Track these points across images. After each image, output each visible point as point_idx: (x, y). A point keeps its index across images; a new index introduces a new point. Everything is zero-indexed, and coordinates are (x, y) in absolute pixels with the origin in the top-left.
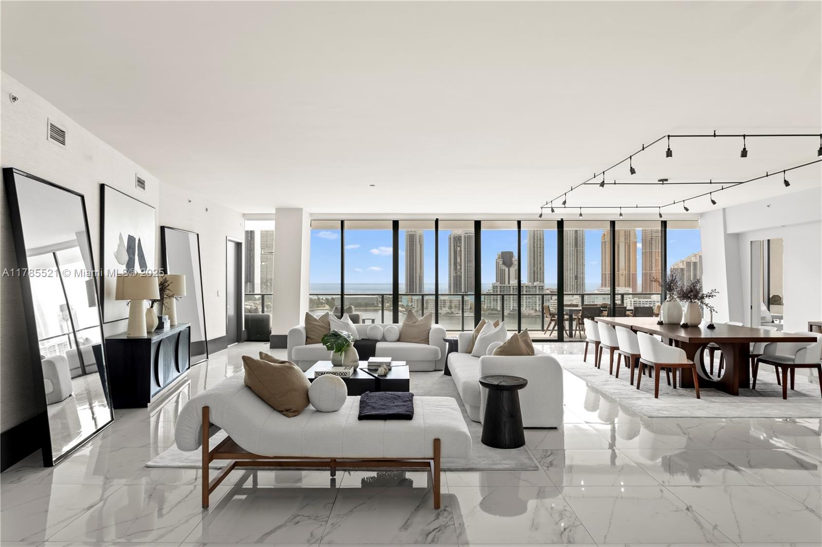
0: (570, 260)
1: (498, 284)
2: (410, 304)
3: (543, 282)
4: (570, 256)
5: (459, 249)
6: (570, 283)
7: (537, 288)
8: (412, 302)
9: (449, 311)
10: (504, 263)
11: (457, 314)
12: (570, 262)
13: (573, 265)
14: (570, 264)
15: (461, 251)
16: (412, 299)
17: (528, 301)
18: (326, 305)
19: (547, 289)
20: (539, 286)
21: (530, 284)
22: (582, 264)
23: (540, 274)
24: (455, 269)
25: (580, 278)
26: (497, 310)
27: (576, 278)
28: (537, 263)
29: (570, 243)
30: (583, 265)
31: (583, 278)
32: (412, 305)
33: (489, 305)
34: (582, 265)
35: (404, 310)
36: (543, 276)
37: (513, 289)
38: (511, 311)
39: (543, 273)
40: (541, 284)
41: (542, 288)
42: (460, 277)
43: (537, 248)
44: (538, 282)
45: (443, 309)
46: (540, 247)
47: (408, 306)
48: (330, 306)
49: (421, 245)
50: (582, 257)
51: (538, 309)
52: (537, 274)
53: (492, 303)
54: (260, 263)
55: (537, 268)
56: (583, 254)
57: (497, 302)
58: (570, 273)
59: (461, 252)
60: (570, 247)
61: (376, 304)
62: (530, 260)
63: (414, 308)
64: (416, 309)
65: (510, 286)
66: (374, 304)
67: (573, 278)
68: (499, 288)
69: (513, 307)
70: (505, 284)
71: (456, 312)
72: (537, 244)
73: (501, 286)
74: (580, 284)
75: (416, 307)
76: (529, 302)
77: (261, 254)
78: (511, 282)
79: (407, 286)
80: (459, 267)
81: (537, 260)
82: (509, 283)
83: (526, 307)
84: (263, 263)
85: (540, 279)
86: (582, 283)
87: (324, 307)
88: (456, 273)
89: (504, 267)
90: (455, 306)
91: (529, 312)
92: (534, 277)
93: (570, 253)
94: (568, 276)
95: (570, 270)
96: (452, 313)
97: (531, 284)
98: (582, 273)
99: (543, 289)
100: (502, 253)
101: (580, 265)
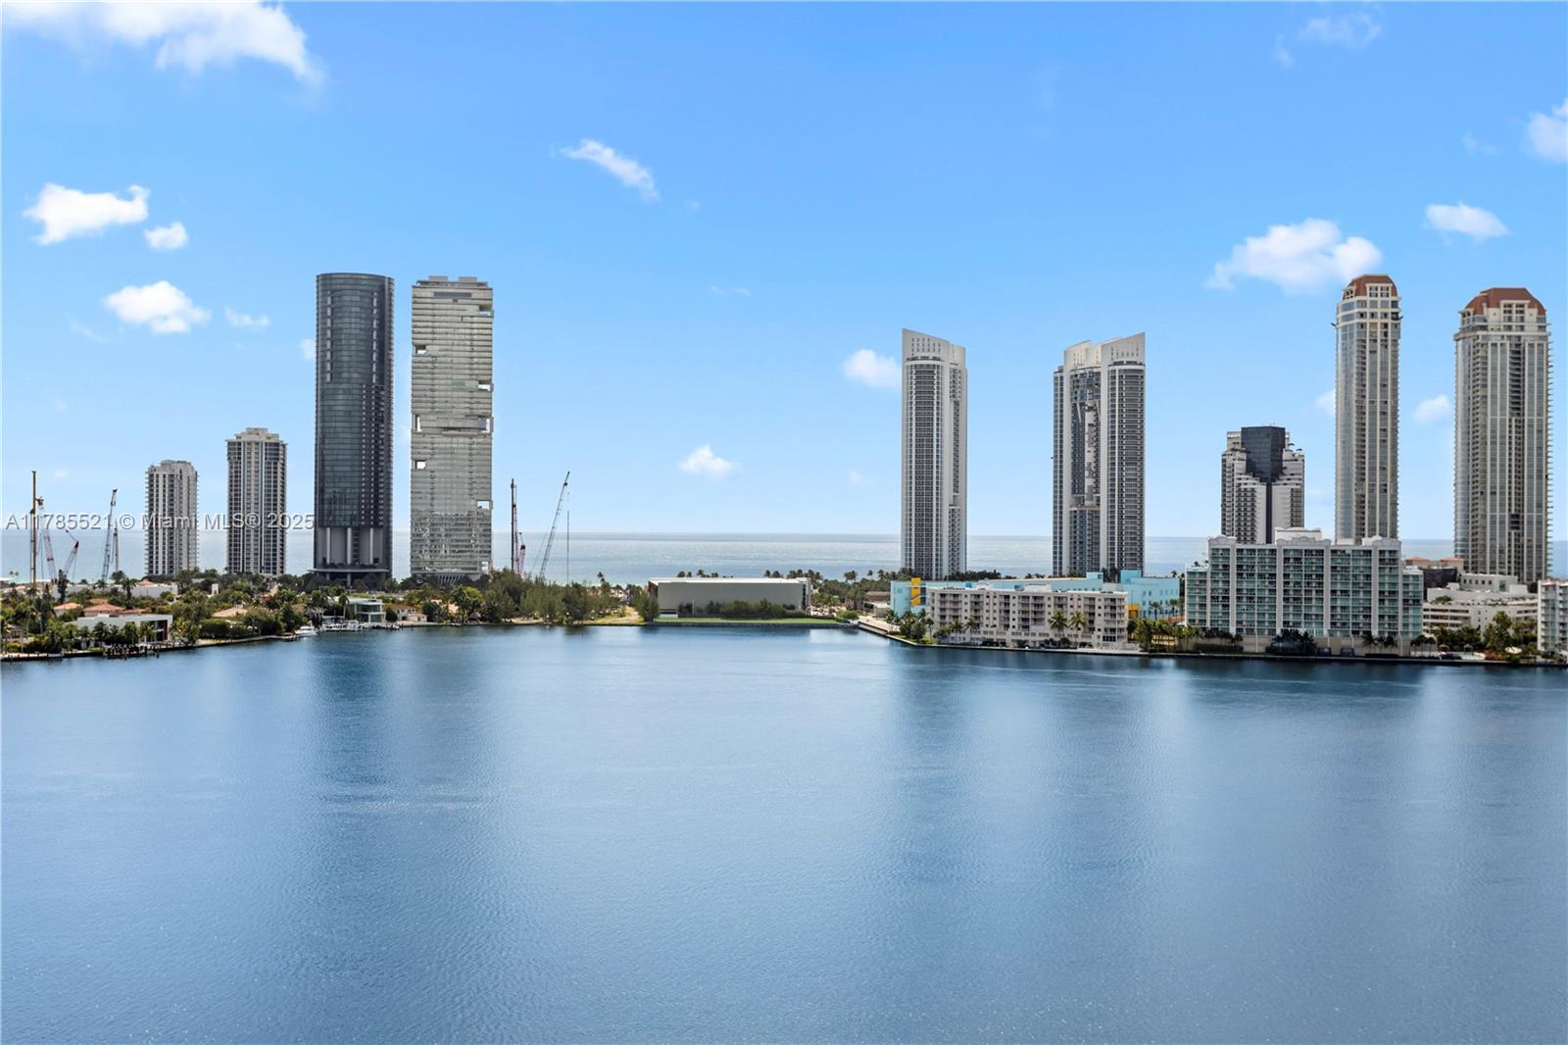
0: (1493, 460)
1: (1231, 542)
2: (916, 610)
3: (1394, 535)
4: (1494, 443)
5: (1089, 418)
6: (1493, 539)
7: (1375, 557)
8: (923, 601)
9: (1052, 634)
10: (1251, 469)
11: (1083, 645)
12: (1493, 465)
13: (1502, 477)
14: (1493, 471)
15: (1096, 425)
16: (923, 590)
17: (1339, 603)
18: (629, 609)
19: (1409, 562)
20: (1382, 552)
21: (1348, 543)
22: (1540, 471)
23: (1383, 508)
24: (1078, 486)
25: (1530, 523)
26: (1226, 635)
27: (1516, 521)
28: (1373, 469)
29: (1494, 397)
30: (1542, 476)
31: (1542, 524)
32: (923, 614)
33: (1197, 617)
34: (1539, 477)
35: (897, 628)
36: (1394, 515)
37: (1286, 560)
38: (1278, 639)
39: (1394, 504)
40: (1387, 544)
41: (1390, 559)
42: (1096, 515)
43: (1373, 413)
44: (1377, 537)
45: (1033, 628)
46: (1384, 413)
47: (908, 614)
48: (642, 614)
49: (957, 404)
50: (1540, 448)
51: (1375, 633)
52: (1372, 508)
53: (1209, 608)
54: (410, 464)
55: (1372, 486)
56: (1540, 438)
57: (1226, 606)
58: (1493, 505)
59: (1098, 430)
60: (1494, 413)
61: (799, 608)
62: (1346, 458)
63: (930, 622)
64: (935, 630)
65: (1273, 551)
66: (792, 607)
67: (1502, 522)
68: (1233, 556)
69: (1286, 623)
70: (1253, 540)
71: (1080, 640)
72: (1372, 402)
73: (1240, 551)
74: (1530, 547)
75: (936, 619)
76: (1343, 608)
77: (414, 432)
78: (1277, 536)
79: (907, 545)
80: (1089, 482)
81: (1373, 457)
82: (1269, 539)
83: (1333, 624)
84: (421, 465)
85: (1383, 524)
86: (1539, 540)
87: (622, 615)
88: (1080, 501)
89: (1250, 483)
90: (1077, 621)
91: (1345, 642)
92: (1361, 520)
93: (1494, 431)
94: (1484, 517)
95: (1493, 493)
96: (1065, 642)
97: (1351, 542)
98: (1539, 505)
99: (1394, 561)
100: (1245, 431)
101: (1530, 477)
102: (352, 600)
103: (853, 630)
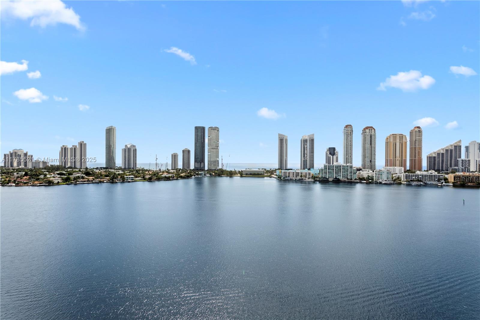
0: (367, 152)
1: (327, 164)
2: (280, 174)
3: (352, 163)
4: (367, 150)
5: (306, 146)
6: (367, 164)
7: (349, 167)
8: (281, 173)
9: (300, 178)
10: (330, 154)
11: (305, 180)
12: (367, 153)
13: (369, 155)
14: (367, 154)
15: (307, 147)
16: (281, 171)
17: (343, 173)
18: (238, 174)
19: (354, 167)
20: (350, 166)
21: (345, 165)
22: (374, 154)
23: (350, 159)
24: (304, 156)
25: (373, 162)
26: (326, 178)
27: (371, 161)
28: (349, 153)
29: (367, 143)
30: (375, 154)
31: (375, 162)
32: (281, 175)
33: (322, 175)
34: (374, 155)
35: (277, 177)
36: (352, 160)
37: (335, 167)
38: (334, 179)
39: (352, 159)
40: (351, 165)
41: (351, 167)
42: (307, 160)
43: (349, 145)
44: (349, 164)
45: (297, 177)
46: (350, 145)
47: (279, 175)
48: (240, 175)
49: (286, 144)
50: (374, 150)
51: (349, 178)
52: (349, 159)
53: (324, 174)
54: (208, 153)
55: (349, 156)
56: (374, 149)
57: (326, 174)
58: (367, 159)
59: (307, 148)
60: (367, 145)
61: (263, 174)
62: (345, 152)
63: (282, 176)
64: (283, 177)
65: (333, 166)
66: (262, 174)
67: (369, 162)
68: (327, 166)
69: (335, 176)
70: (330, 164)
71: (304, 179)
72: (349, 144)
73: (328, 166)
74: (373, 165)
75: (283, 176)
76: (344, 174)
77: (208, 149)
78: (334, 163)
79: (279, 165)
80: (306, 156)
81: (349, 152)
82: (333, 164)
83: (343, 177)
84: (209, 153)
85: (350, 162)
86: (374, 164)
87: (237, 175)
88: (304, 158)
89: (330, 156)
90: (304, 176)
91: (344, 179)
92: (347, 161)
93: (367, 148)
94: (366, 161)
95: (367, 157)
96: (302, 179)
97: (345, 164)
98: (374, 159)
99: (352, 167)
100: (329, 148)
101: (373, 155)
102: (199, 173)
103: (271, 177)
